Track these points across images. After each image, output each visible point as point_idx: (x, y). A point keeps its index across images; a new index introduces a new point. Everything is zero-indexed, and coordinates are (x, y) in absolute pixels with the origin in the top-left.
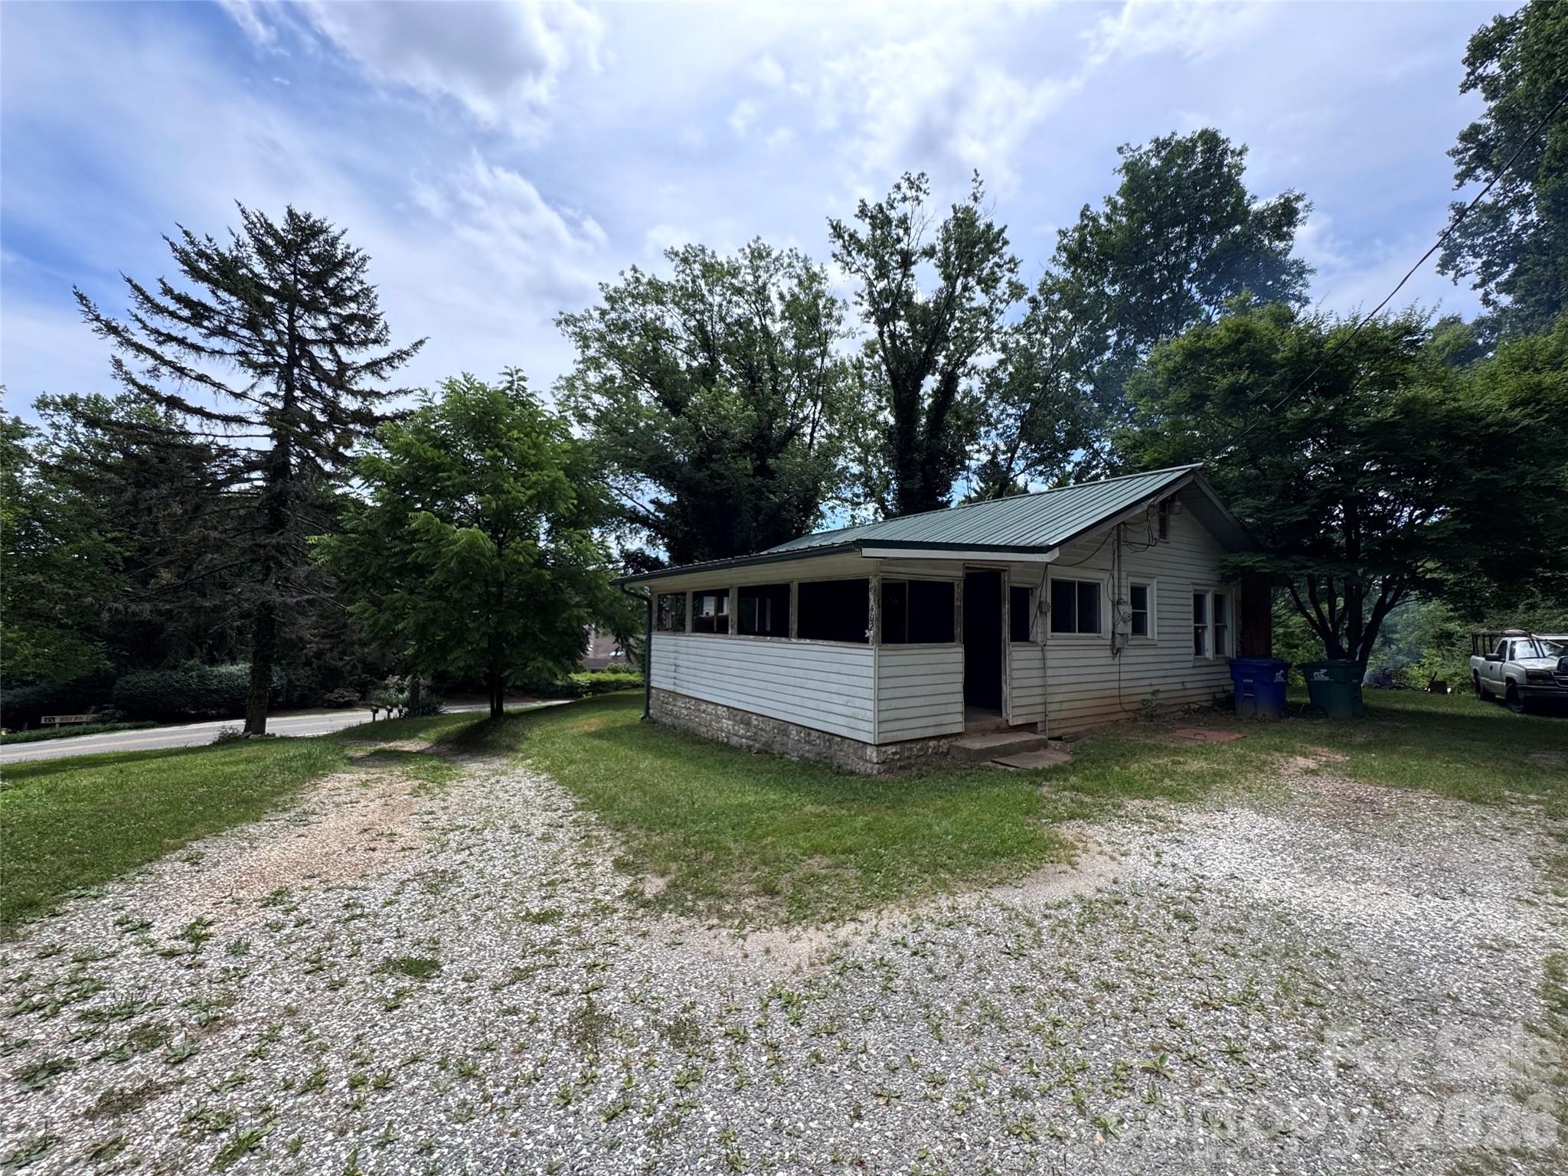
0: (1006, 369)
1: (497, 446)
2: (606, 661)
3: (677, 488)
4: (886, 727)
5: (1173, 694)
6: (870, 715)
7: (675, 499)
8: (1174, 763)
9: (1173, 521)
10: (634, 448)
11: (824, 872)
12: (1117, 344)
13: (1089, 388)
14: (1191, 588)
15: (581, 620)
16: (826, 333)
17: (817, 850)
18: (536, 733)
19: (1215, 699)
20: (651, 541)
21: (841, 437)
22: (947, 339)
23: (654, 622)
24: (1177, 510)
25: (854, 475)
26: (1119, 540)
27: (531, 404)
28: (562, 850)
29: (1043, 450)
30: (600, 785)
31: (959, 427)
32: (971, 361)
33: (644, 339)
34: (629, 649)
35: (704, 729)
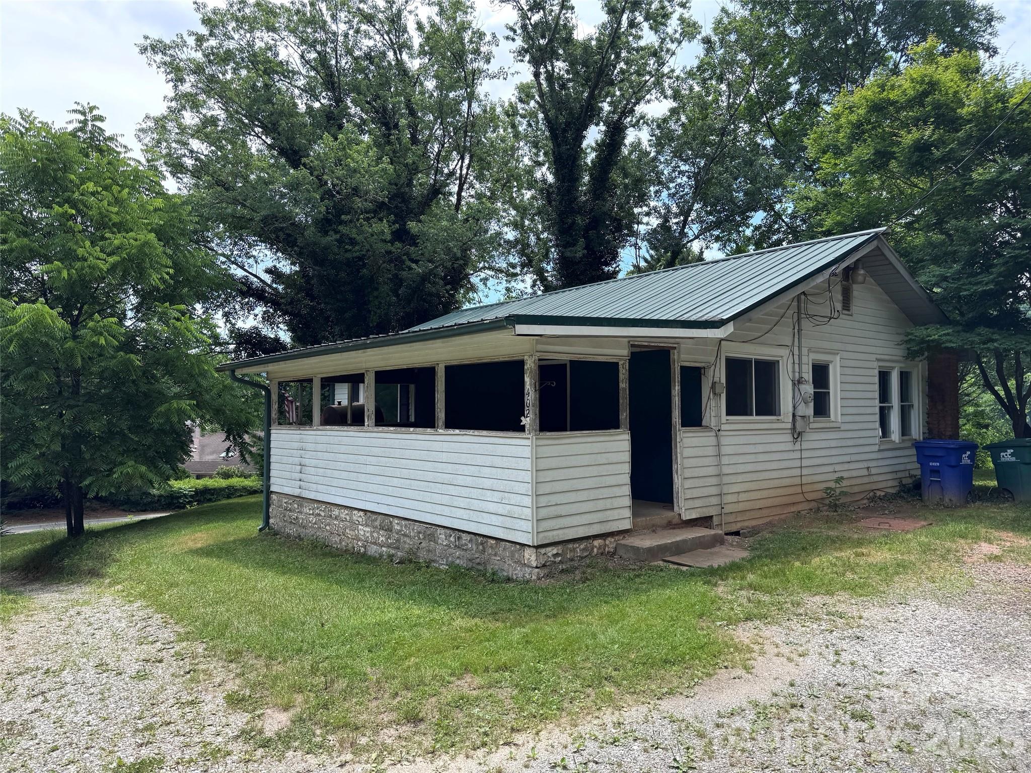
0: (679, 119)
1: (68, 201)
2: (214, 464)
3: (300, 254)
4: (545, 525)
5: (858, 481)
6: (528, 513)
7: (297, 268)
8: (857, 555)
9: (857, 291)
10: (244, 206)
11: (475, 693)
12: (799, 93)
13: (769, 143)
14: (876, 364)
15: (182, 414)
16: (474, 72)
17: (467, 669)
18: (127, 552)
19: (902, 485)
20: (268, 318)
21: (493, 198)
22: (612, 83)
23: (274, 414)
24: (860, 278)
25: (508, 242)
26: (799, 313)
27: (110, 150)
28: (162, 689)
29: (719, 212)
30: (209, 610)
31: (626, 186)
32: (640, 109)
33: (253, 74)
34: (243, 448)
35: (337, 539)
